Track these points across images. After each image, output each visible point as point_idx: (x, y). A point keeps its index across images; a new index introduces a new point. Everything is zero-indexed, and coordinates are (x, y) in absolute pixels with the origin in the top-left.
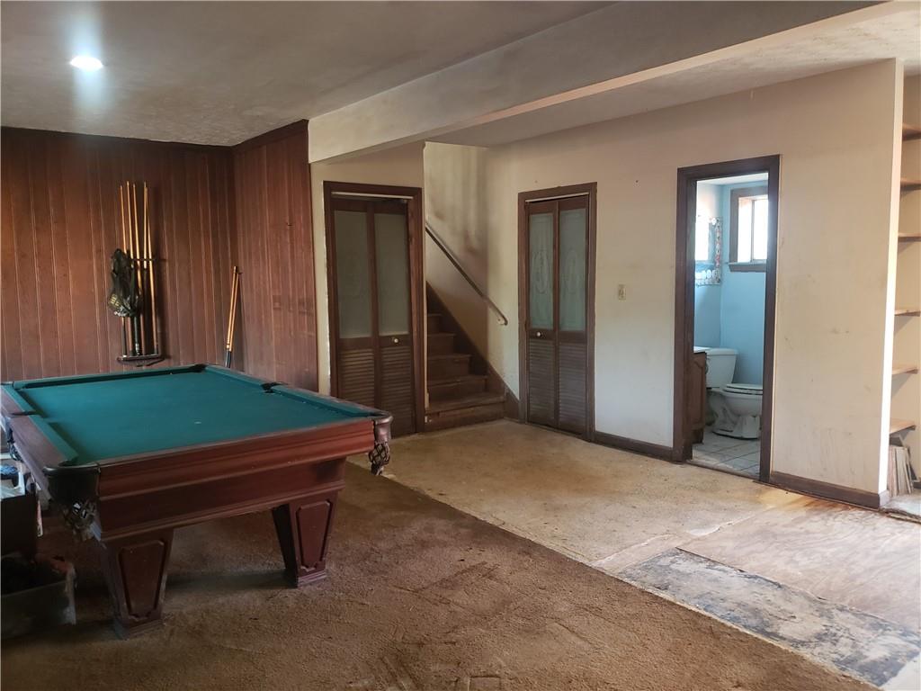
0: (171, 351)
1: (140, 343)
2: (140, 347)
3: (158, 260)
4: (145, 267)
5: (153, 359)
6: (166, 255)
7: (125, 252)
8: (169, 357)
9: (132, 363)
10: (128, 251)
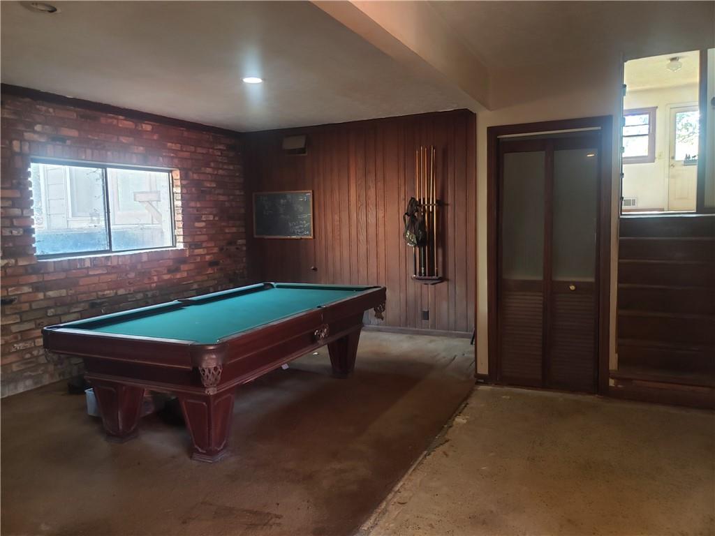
0: (450, 275)
1: (425, 267)
2: (425, 270)
3: (441, 204)
4: (431, 210)
5: (434, 280)
6: (450, 200)
7: (417, 199)
8: (448, 280)
9: (420, 281)
10: (420, 200)
